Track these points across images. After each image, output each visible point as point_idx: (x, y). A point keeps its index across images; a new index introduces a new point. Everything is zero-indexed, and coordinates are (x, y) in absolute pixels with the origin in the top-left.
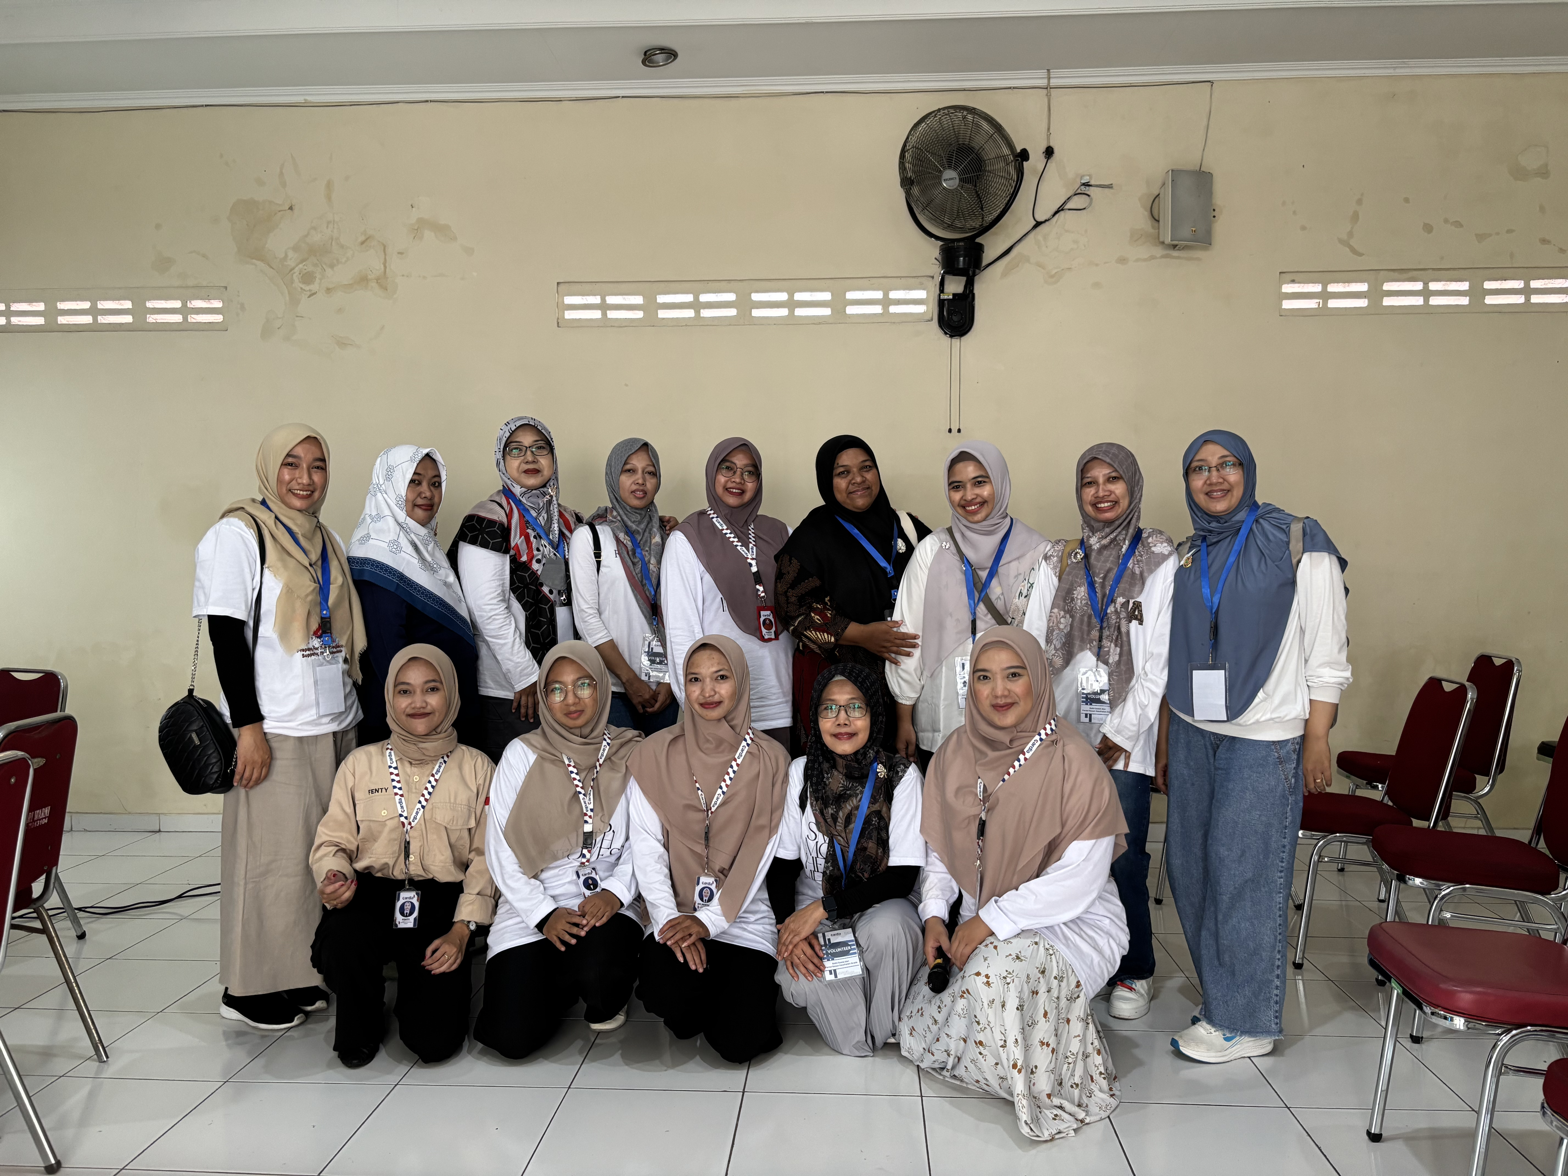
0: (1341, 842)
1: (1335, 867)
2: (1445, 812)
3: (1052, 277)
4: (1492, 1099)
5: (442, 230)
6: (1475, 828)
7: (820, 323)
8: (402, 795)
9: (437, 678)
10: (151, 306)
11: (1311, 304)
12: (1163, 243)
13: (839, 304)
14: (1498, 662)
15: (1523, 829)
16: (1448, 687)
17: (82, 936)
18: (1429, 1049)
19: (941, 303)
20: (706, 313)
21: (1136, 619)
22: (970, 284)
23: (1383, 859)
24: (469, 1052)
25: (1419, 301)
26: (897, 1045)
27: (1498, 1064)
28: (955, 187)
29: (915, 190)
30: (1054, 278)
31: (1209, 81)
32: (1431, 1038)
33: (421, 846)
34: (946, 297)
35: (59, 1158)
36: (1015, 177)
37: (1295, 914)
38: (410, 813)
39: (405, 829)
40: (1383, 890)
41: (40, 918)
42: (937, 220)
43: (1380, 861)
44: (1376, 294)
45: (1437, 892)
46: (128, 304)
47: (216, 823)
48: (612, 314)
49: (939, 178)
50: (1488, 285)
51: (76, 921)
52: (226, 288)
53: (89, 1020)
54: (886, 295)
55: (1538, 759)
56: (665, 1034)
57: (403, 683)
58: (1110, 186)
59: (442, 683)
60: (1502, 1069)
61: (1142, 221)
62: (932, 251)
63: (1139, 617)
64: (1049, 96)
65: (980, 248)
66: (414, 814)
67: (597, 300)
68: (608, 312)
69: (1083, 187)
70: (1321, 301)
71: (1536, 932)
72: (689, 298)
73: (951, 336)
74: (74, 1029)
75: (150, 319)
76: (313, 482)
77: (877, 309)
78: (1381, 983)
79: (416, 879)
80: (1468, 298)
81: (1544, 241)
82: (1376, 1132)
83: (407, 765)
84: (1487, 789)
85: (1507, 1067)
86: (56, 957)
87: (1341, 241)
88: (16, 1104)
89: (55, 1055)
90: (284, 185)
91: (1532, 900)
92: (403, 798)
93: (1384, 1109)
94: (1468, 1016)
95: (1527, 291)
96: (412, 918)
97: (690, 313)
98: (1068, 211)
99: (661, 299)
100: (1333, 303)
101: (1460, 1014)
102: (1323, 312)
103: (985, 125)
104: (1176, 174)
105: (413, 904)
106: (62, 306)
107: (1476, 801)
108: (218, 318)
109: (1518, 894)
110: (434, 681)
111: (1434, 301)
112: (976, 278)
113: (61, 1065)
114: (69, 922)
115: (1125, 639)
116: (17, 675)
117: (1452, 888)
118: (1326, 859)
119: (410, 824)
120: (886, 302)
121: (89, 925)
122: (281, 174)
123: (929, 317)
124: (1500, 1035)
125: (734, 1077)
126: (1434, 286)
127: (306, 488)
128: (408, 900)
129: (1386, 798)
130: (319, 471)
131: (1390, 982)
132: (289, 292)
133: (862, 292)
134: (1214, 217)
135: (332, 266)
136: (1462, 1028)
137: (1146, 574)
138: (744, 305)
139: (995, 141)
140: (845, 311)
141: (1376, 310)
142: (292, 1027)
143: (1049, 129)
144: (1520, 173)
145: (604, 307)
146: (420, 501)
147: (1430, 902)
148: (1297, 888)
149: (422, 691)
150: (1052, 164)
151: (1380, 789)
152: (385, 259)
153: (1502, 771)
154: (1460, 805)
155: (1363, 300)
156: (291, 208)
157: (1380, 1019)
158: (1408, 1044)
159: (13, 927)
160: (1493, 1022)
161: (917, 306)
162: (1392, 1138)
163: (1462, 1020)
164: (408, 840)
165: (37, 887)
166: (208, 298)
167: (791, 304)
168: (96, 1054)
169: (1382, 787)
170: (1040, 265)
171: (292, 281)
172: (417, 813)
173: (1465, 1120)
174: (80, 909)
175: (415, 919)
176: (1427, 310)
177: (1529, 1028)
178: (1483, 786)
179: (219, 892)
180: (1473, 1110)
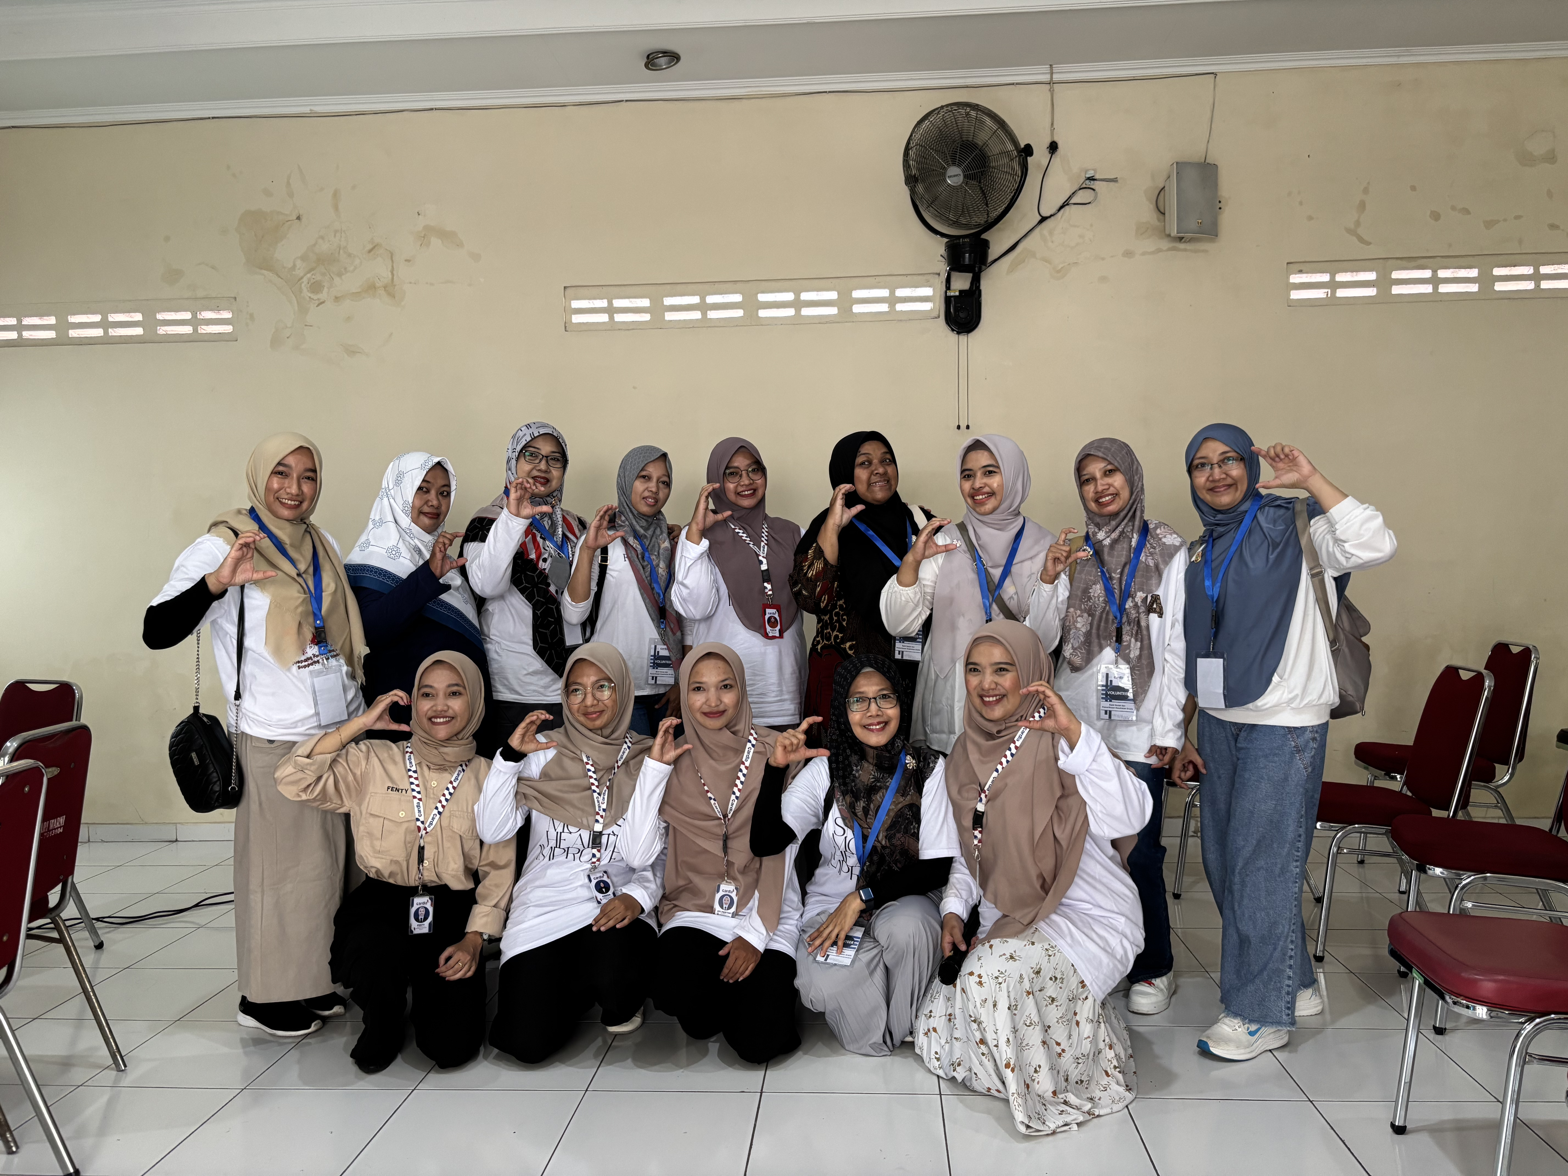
0: (1361, 833)
1: (1354, 858)
2: (1464, 802)
3: (1058, 272)
4: (1516, 1089)
5: (448, 237)
6: (1495, 816)
7: (827, 323)
8: (420, 799)
9: (460, 682)
10: (161, 318)
11: (1320, 294)
12: (1169, 235)
13: (845, 303)
14: (1515, 650)
15: (1543, 818)
16: (1465, 675)
17: (99, 946)
18: (1453, 1041)
19: (948, 300)
20: (712, 314)
21: (1155, 612)
22: (976, 281)
23: (1402, 850)
24: (486, 1057)
25: (1428, 289)
26: (912, 1044)
27: (1522, 1053)
28: (959, 183)
29: (920, 188)
30: (1060, 273)
31: (1213, 73)
32: (1454, 1030)
33: (435, 852)
34: (952, 294)
35: (77, 1167)
36: (1019, 173)
37: (1315, 906)
38: (426, 818)
39: (420, 834)
40: (1404, 881)
41: (57, 928)
42: (941, 217)
43: (1401, 852)
44: (1384, 283)
45: (1457, 881)
46: (138, 317)
47: (229, 832)
48: (619, 318)
49: (944, 174)
50: (1497, 272)
51: (93, 931)
52: (235, 298)
53: (106, 1029)
54: (892, 293)
55: (1558, 747)
56: (682, 1035)
57: (427, 686)
58: (1114, 180)
59: (465, 688)
60: (1526, 1058)
61: (1147, 213)
62: (937, 248)
63: (1158, 610)
64: (1052, 91)
65: (986, 244)
66: (430, 820)
67: (603, 303)
68: (615, 315)
69: (1088, 181)
70: (1329, 291)
71: (1558, 920)
72: (695, 300)
73: (959, 333)
74: (92, 1038)
75: (161, 331)
76: (302, 492)
77: (884, 307)
78: (1403, 975)
79: (429, 885)
80: (1477, 285)
81: (1553, 227)
82: (1400, 1125)
83: (425, 769)
84: (1506, 778)
85: (1531, 1056)
86: (73, 967)
87: (1349, 231)
88: (35, 1114)
89: (73, 1065)
90: (291, 195)
91: (1554, 887)
92: (421, 803)
93: (1408, 1101)
94: (1491, 1005)
95: (1537, 277)
96: (427, 923)
97: (696, 315)
98: (1073, 206)
99: (668, 301)
100: (1341, 293)
101: (1482, 1003)
102: (1332, 302)
103: (988, 121)
104: (1181, 166)
105: (427, 910)
106: (74, 319)
107: (1496, 790)
108: (228, 329)
109: (1539, 882)
110: (457, 685)
111: (1444, 288)
112: (983, 274)
113: (78, 1075)
114: (87, 933)
115: (1145, 632)
116: (34, 687)
117: (1472, 877)
118: (1345, 851)
119: (425, 829)
120: (893, 300)
121: (106, 934)
122: (288, 183)
123: (936, 314)
124: (1524, 1023)
125: (752, 1077)
126: (1442, 274)
127: (294, 498)
128: (422, 905)
129: (1405, 788)
130: (309, 482)
131: (1412, 973)
132: (298, 302)
133: (868, 291)
134: (1220, 208)
135: (340, 275)
136: (1485, 1017)
137: (1162, 566)
138: (751, 306)
139: (998, 137)
140: (851, 310)
141: (1385, 299)
142: (309, 1034)
143: (1052, 124)
144: (1527, 159)
145: (610, 310)
146: (426, 509)
147: (1450, 892)
148: (1316, 878)
149: (445, 694)
150: (1057, 159)
151: (1399, 779)
152: (393, 266)
153: (1521, 759)
154: (1479, 794)
155: (1371, 289)
156: (298, 218)
157: (1403, 1011)
158: (1431, 1035)
159: (29, 937)
160: (1516, 1010)
161: (924, 303)
162: (1417, 1130)
163: (1485, 1009)
164: (422, 845)
165: (54, 897)
166: (218, 309)
167: (798, 304)
168: (114, 1063)
169: (1401, 778)
170: (1046, 260)
171: (301, 291)
172: (433, 819)
173: (1489, 1112)
174: (98, 919)
175: (430, 924)
176: (1436, 298)
177: (1553, 1016)
178: (1503, 775)
179: (233, 901)
180: (1499, 1101)
